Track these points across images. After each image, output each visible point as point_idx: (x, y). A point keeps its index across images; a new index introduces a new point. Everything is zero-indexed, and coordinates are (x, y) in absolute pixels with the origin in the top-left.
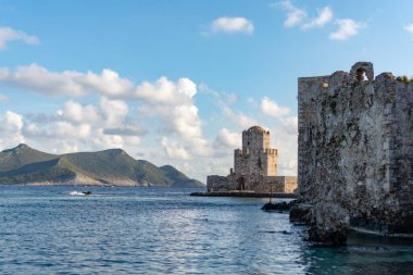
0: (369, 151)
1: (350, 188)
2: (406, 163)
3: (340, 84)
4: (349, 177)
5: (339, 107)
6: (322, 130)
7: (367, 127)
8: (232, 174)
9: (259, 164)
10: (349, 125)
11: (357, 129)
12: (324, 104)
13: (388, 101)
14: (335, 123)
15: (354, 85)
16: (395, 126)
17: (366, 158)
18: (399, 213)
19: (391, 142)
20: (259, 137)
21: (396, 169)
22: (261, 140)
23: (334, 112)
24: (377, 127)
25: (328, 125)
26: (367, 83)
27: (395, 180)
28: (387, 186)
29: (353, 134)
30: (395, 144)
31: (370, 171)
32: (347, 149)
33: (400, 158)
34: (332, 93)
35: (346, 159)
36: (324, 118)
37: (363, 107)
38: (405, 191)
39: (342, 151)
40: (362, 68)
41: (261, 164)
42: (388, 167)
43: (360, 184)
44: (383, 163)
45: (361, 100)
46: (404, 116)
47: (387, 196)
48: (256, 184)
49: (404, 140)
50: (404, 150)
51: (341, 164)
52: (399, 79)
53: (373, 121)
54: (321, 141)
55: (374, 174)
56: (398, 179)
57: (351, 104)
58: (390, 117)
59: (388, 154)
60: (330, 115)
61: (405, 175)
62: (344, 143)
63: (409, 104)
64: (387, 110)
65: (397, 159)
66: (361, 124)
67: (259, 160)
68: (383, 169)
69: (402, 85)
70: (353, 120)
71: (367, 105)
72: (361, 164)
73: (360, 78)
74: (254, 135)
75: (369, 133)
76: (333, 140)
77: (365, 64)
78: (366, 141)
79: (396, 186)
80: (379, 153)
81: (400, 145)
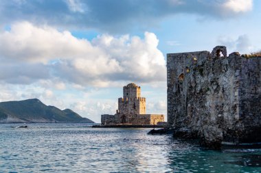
0: (226, 97)
1: (213, 118)
2: (248, 103)
3: (205, 58)
4: (212, 112)
5: (205, 72)
6: (193, 85)
7: (224, 83)
8: (118, 113)
9: (134, 107)
10: (212, 82)
11: (217, 84)
12: (195, 70)
13: (237, 69)
14: (203, 81)
15: (215, 59)
16: (241, 82)
17: (224, 101)
18: (244, 132)
19: (239, 92)
20: (134, 90)
21: (242, 107)
22: (136, 92)
23: (202, 75)
24: (231, 83)
25: (198, 82)
26: (223, 58)
27: (242, 113)
28: (237, 117)
29: (215, 87)
30: (242, 93)
31: (226, 108)
32: (211, 96)
33: (244, 100)
34: (200, 63)
35: (210, 101)
36: (195, 78)
37: (221, 71)
38: (248, 119)
39: (208, 97)
40: (219, 49)
41: (136, 107)
42: (238, 106)
43: (220, 115)
44: (235, 103)
45: (220, 68)
46: (246, 76)
47: (237, 122)
48: (133, 119)
49: (246, 90)
50: (247, 96)
51: (207, 104)
52: (243, 56)
53: (228, 80)
54: (193, 91)
55: (229, 110)
56: (244, 112)
57: (213, 70)
58: (238, 78)
59: (237, 98)
60: (199, 76)
61: (247, 110)
62: (209, 92)
63: (249, 70)
64: (237, 74)
65: (243, 101)
66: (220, 82)
67: (134, 104)
68: (234, 107)
69: (245, 60)
70: (215, 79)
71: (223, 71)
72: (220, 104)
73: (218, 55)
74: (131, 89)
75: (225, 86)
76: (201, 91)
77: (222, 47)
78: (223, 91)
79: (242, 116)
80: (232, 98)
81: (244, 93)
